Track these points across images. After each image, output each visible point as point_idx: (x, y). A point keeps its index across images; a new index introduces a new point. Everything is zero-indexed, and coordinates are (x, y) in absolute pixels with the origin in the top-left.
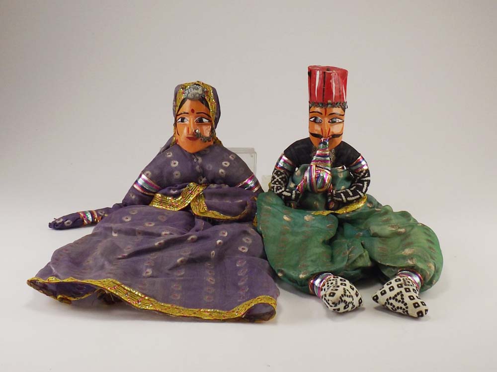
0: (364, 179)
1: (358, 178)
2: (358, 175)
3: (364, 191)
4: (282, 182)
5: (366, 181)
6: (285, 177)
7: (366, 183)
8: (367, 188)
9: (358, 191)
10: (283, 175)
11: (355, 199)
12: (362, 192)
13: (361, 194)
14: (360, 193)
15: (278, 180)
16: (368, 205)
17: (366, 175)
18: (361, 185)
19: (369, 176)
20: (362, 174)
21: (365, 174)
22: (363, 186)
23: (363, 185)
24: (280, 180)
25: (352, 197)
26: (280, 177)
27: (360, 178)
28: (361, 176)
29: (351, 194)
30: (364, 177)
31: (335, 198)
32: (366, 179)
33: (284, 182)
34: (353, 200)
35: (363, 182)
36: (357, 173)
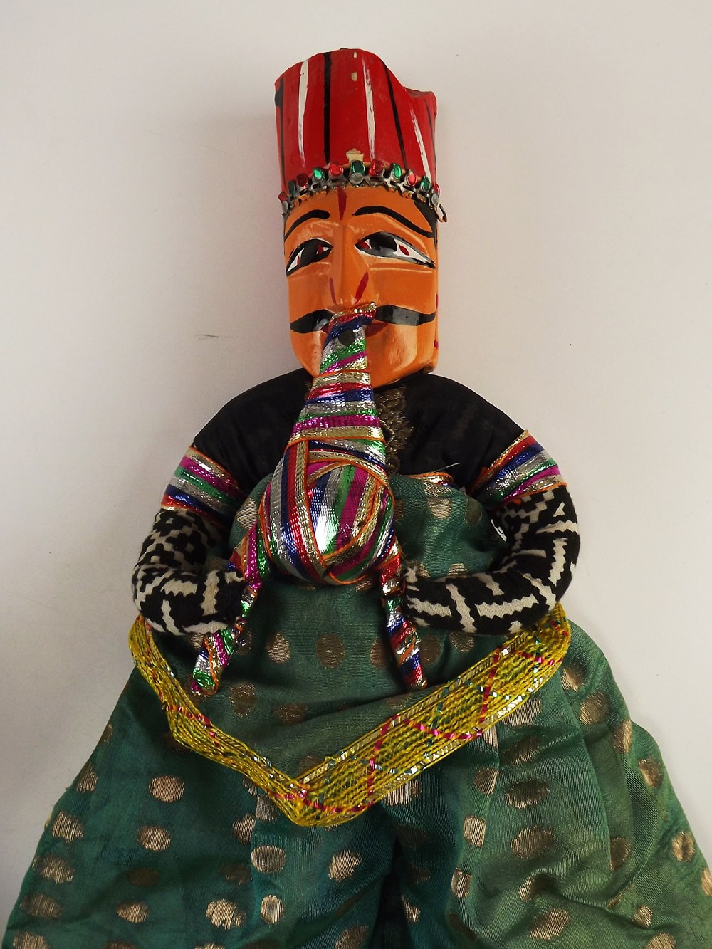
0: (551, 529)
1: (525, 528)
2: (523, 514)
3: (555, 576)
4: (179, 556)
5: (558, 534)
6: (194, 538)
7: (559, 547)
8: (567, 567)
9: (527, 576)
10: (187, 530)
11: (516, 616)
12: (546, 582)
13: (546, 592)
14: (536, 583)
15: (160, 546)
16: (569, 681)
17: (560, 511)
18: (543, 553)
19: (570, 515)
20: (542, 507)
21: (553, 505)
22: (551, 559)
23: (551, 553)
24: (168, 547)
25: (499, 601)
26: (174, 533)
27: (534, 527)
28: (534, 516)
29: (496, 590)
30: (547, 517)
31: (420, 606)
32: (562, 526)
33: (189, 557)
34: (508, 619)
35: (546, 542)
36: (517, 508)
